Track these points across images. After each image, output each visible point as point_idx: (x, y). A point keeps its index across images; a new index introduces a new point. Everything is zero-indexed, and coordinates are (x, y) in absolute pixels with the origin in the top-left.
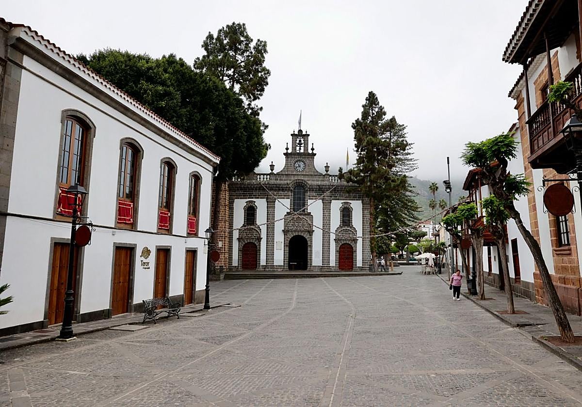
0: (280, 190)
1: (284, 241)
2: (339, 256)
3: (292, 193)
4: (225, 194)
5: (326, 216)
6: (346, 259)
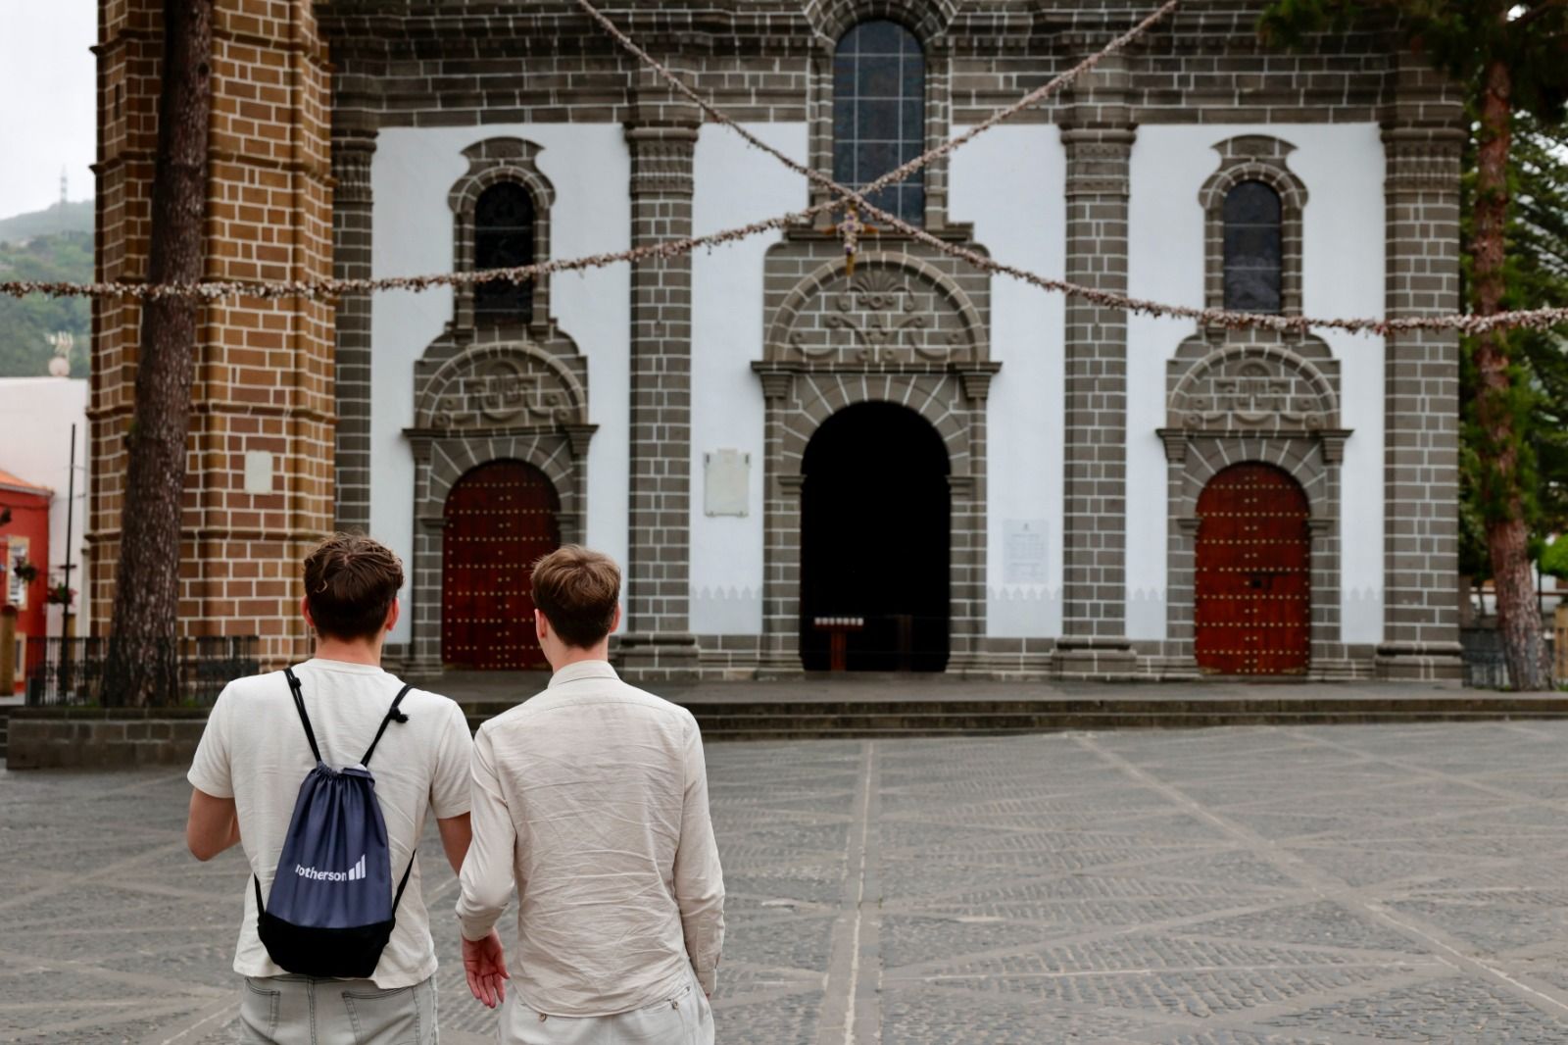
0: (724, 50)
1: (769, 449)
2: (1199, 563)
3: (827, 76)
4: (293, 79)
5: (1089, 247)
6: (1256, 585)
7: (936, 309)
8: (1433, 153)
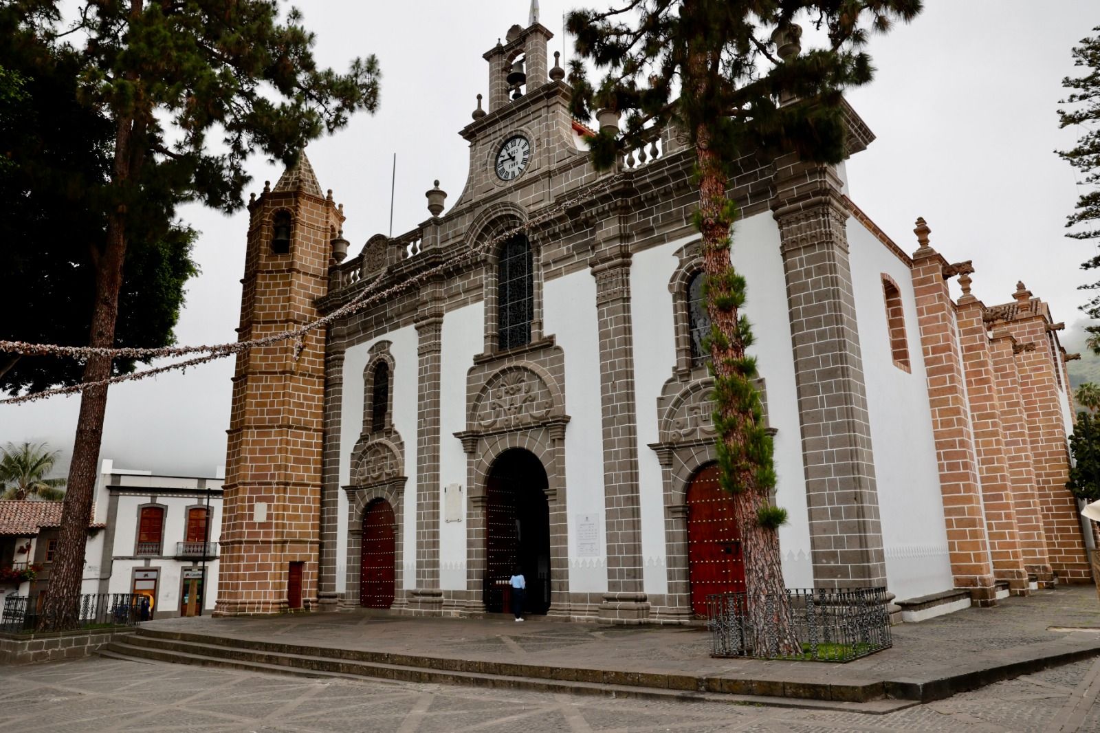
0: (448, 274)
1: (469, 482)
2: (688, 537)
3: (492, 273)
5: (608, 334)
6: (728, 552)
7: (539, 389)
8: (807, 218)
